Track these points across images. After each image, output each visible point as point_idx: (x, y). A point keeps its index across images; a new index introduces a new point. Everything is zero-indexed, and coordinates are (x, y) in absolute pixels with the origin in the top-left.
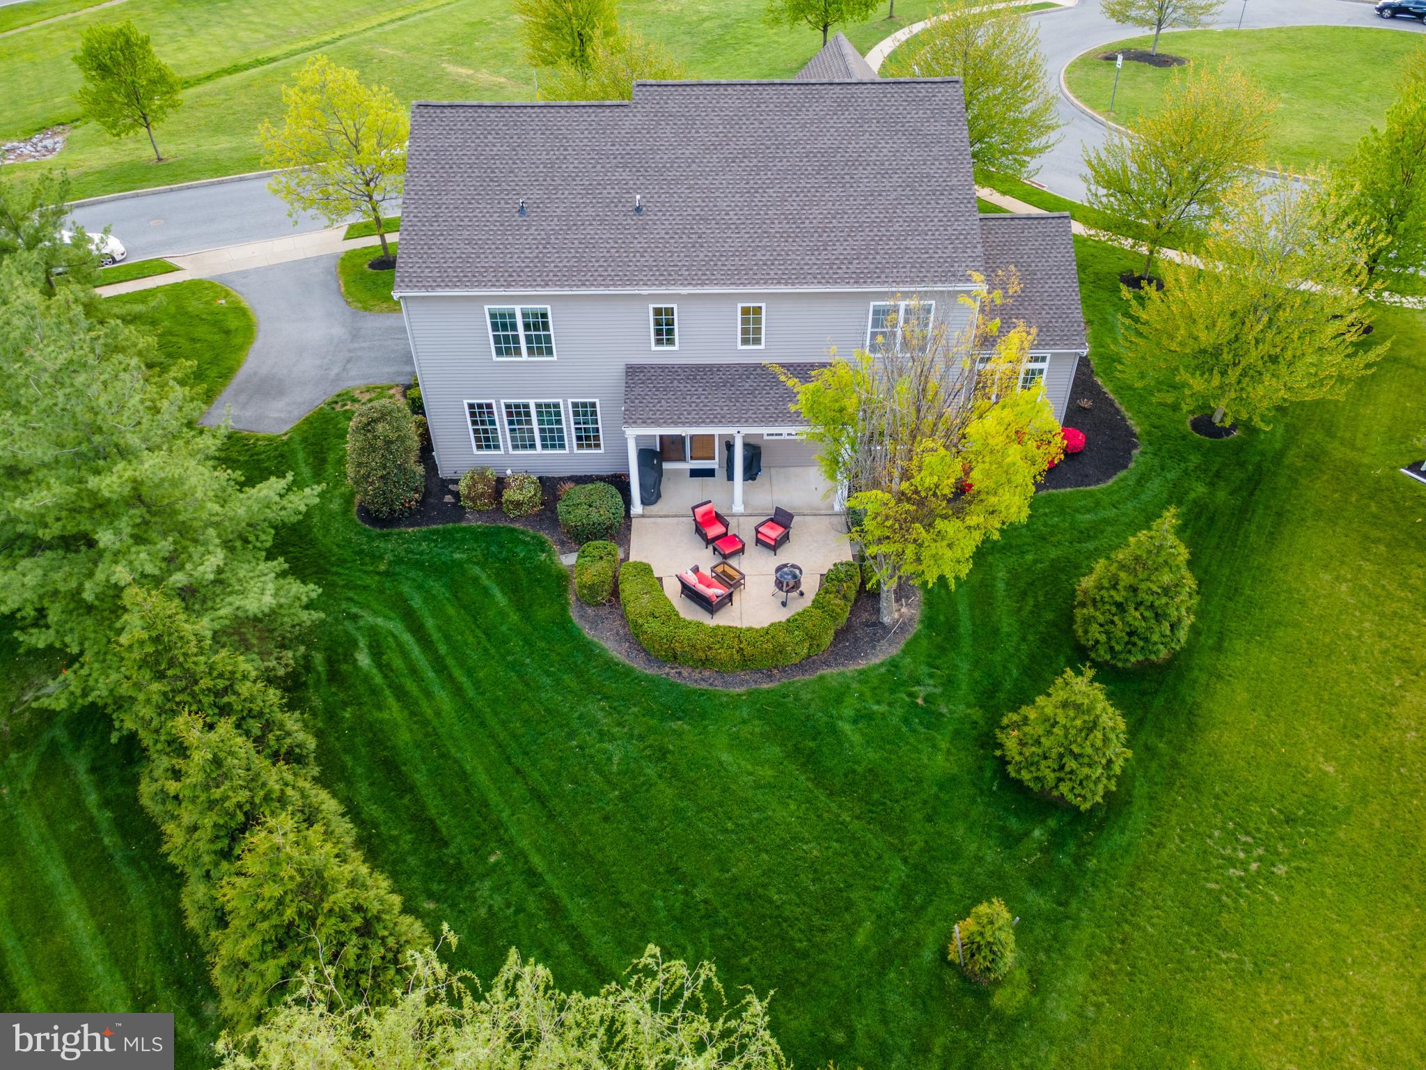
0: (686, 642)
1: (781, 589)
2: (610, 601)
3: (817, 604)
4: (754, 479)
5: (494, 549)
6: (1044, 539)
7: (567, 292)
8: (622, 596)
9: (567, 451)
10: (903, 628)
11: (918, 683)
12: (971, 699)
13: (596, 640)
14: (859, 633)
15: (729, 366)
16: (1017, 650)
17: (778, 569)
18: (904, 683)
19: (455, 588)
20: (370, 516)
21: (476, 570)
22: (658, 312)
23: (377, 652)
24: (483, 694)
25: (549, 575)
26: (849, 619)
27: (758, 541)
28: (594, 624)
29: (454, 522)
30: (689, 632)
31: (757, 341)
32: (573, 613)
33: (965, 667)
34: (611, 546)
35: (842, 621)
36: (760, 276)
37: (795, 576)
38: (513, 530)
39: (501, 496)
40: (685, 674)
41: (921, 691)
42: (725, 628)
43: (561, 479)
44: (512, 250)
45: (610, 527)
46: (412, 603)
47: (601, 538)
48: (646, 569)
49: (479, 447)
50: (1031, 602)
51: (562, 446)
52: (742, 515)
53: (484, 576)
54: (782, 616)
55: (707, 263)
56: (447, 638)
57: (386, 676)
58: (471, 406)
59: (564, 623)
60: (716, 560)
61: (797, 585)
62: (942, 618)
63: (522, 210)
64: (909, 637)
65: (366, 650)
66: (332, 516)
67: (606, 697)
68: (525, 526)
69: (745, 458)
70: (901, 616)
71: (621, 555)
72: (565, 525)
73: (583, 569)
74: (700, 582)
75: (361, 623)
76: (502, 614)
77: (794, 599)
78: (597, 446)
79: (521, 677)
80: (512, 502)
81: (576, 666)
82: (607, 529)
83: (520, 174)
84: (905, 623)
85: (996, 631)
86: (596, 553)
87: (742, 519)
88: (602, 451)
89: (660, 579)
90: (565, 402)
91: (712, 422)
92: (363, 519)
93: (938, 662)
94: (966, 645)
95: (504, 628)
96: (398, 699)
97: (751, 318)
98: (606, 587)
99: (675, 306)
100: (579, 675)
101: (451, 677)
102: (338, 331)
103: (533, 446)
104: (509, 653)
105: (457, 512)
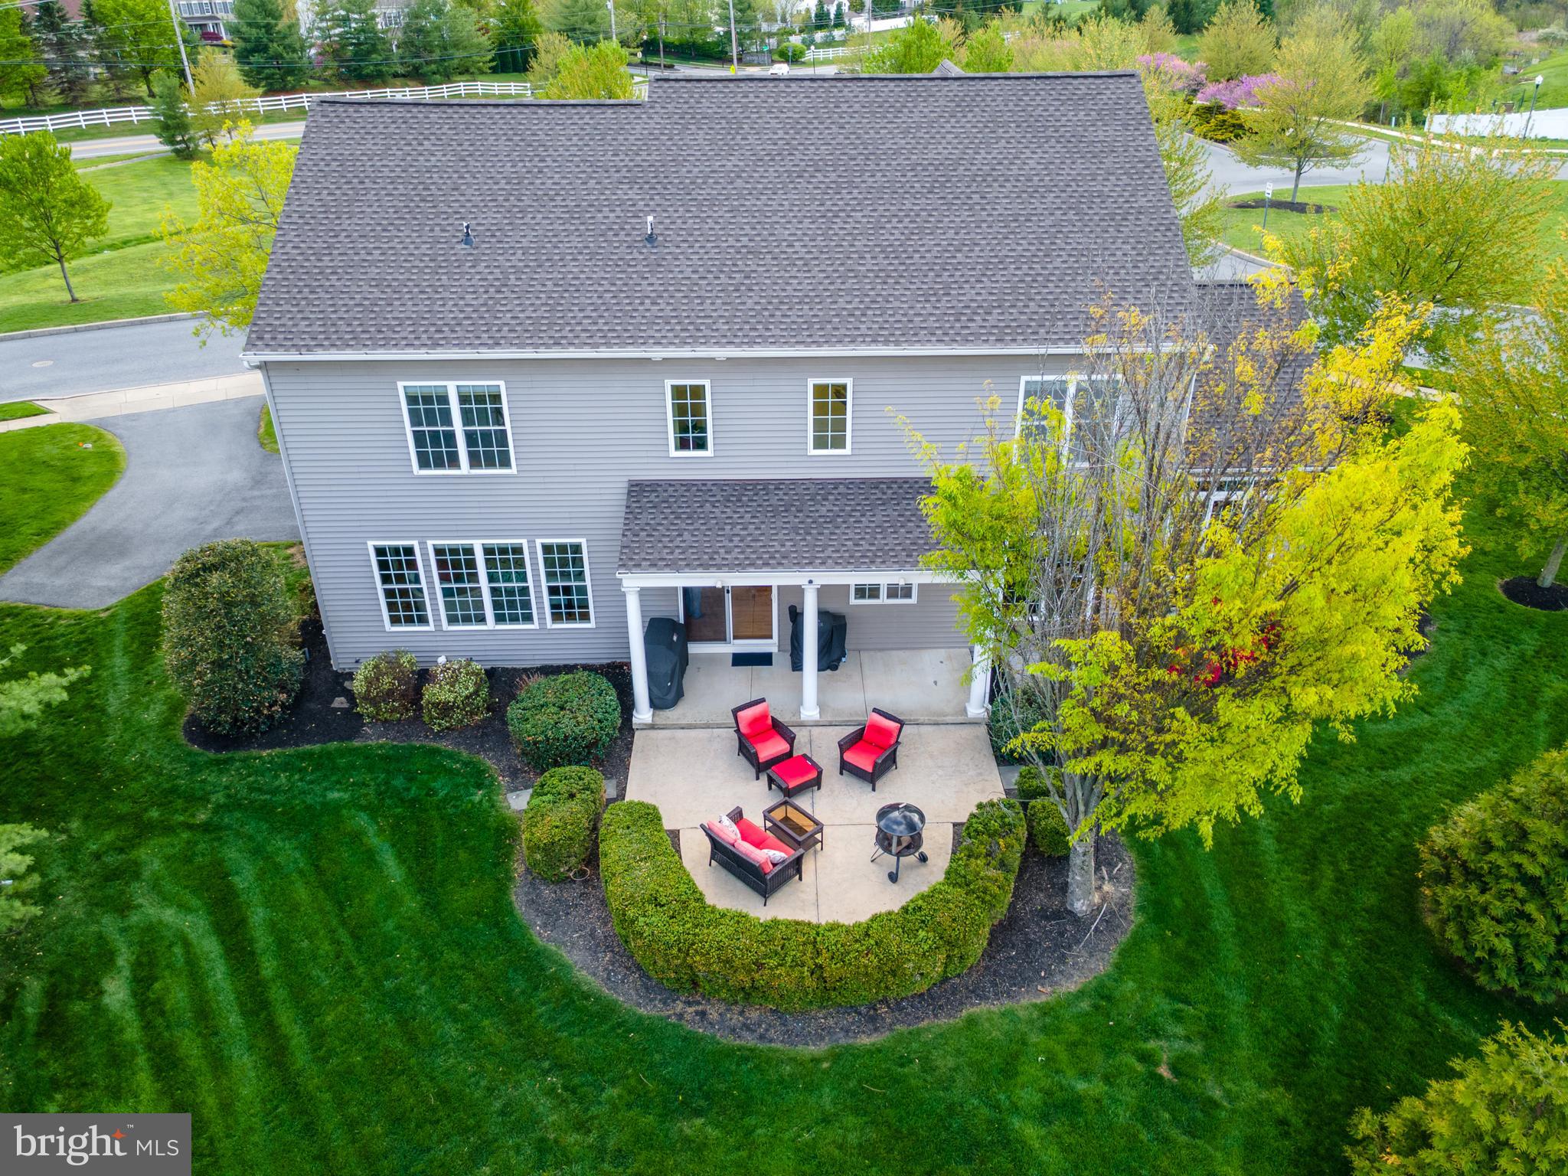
0: (714, 953)
1: (887, 849)
2: (582, 873)
3: (953, 876)
4: (835, 668)
5: (398, 782)
6: (1324, 763)
7: (528, 354)
8: (603, 862)
9: (535, 626)
10: (1111, 920)
11: (1156, 1032)
12: (1264, 1066)
13: (552, 947)
14: (1033, 932)
15: (794, 482)
16: (1328, 964)
17: (883, 814)
18: (1127, 1034)
19: (315, 852)
20: (203, 733)
21: (362, 820)
22: (679, 392)
23: (143, 980)
24: (325, 1060)
25: (484, 827)
26: (1012, 906)
27: (845, 767)
28: (551, 918)
29: (341, 739)
30: (721, 933)
31: (839, 442)
32: (517, 898)
33: (1238, 999)
34: (591, 775)
35: (1001, 911)
36: (843, 331)
37: (912, 826)
38: (436, 752)
39: (421, 696)
40: (713, 1015)
41: (1164, 1050)
42: (788, 924)
43: (525, 670)
44: (447, 295)
45: (594, 744)
46: (236, 879)
47: (577, 763)
48: (649, 816)
49: (395, 620)
50: (1329, 872)
51: (528, 618)
52: (817, 725)
53: (372, 830)
54: (892, 900)
55: (759, 313)
56: (283, 943)
57: (148, 1026)
58: (380, 551)
59: (498, 915)
60: (771, 798)
61: (915, 842)
62: (1178, 902)
63: (467, 239)
64: (1123, 939)
65: (126, 973)
66: (141, 732)
67: (559, 1066)
68: (458, 744)
69: (821, 633)
70: (1104, 899)
71: (610, 790)
72: (519, 742)
73: (535, 815)
74: (744, 838)
75: (134, 918)
76: (392, 899)
77: (911, 867)
78: (585, 617)
79: (403, 1023)
80: (436, 705)
81: (510, 1000)
82: (589, 746)
83: (469, 192)
84: (1112, 913)
85: (1279, 929)
86: (562, 787)
87: (816, 731)
88: (592, 625)
89: (675, 835)
90: (532, 543)
91: (766, 564)
92: (192, 738)
93: (1187, 989)
94: (1232, 957)
95: (390, 924)
96: (158, 1072)
97: (832, 400)
98: (576, 849)
99: (707, 383)
100: (512, 1016)
101: (271, 1029)
102: (236, 476)
103: (481, 619)
104: (388, 974)
105: (351, 723)
